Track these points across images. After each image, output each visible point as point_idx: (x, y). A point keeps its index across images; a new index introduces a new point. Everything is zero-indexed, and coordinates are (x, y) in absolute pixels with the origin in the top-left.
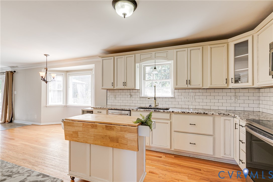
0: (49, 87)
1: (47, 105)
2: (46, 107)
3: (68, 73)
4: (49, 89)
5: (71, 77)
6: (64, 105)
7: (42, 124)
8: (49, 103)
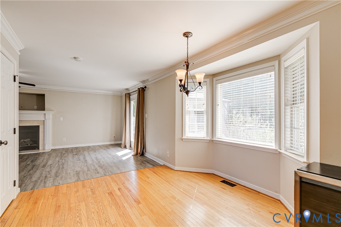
0: (186, 105)
1: (184, 137)
2: (182, 139)
3: (215, 79)
4: (186, 109)
5: (220, 85)
6: (209, 139)
7: (176, 168)
8: (186, 134)
